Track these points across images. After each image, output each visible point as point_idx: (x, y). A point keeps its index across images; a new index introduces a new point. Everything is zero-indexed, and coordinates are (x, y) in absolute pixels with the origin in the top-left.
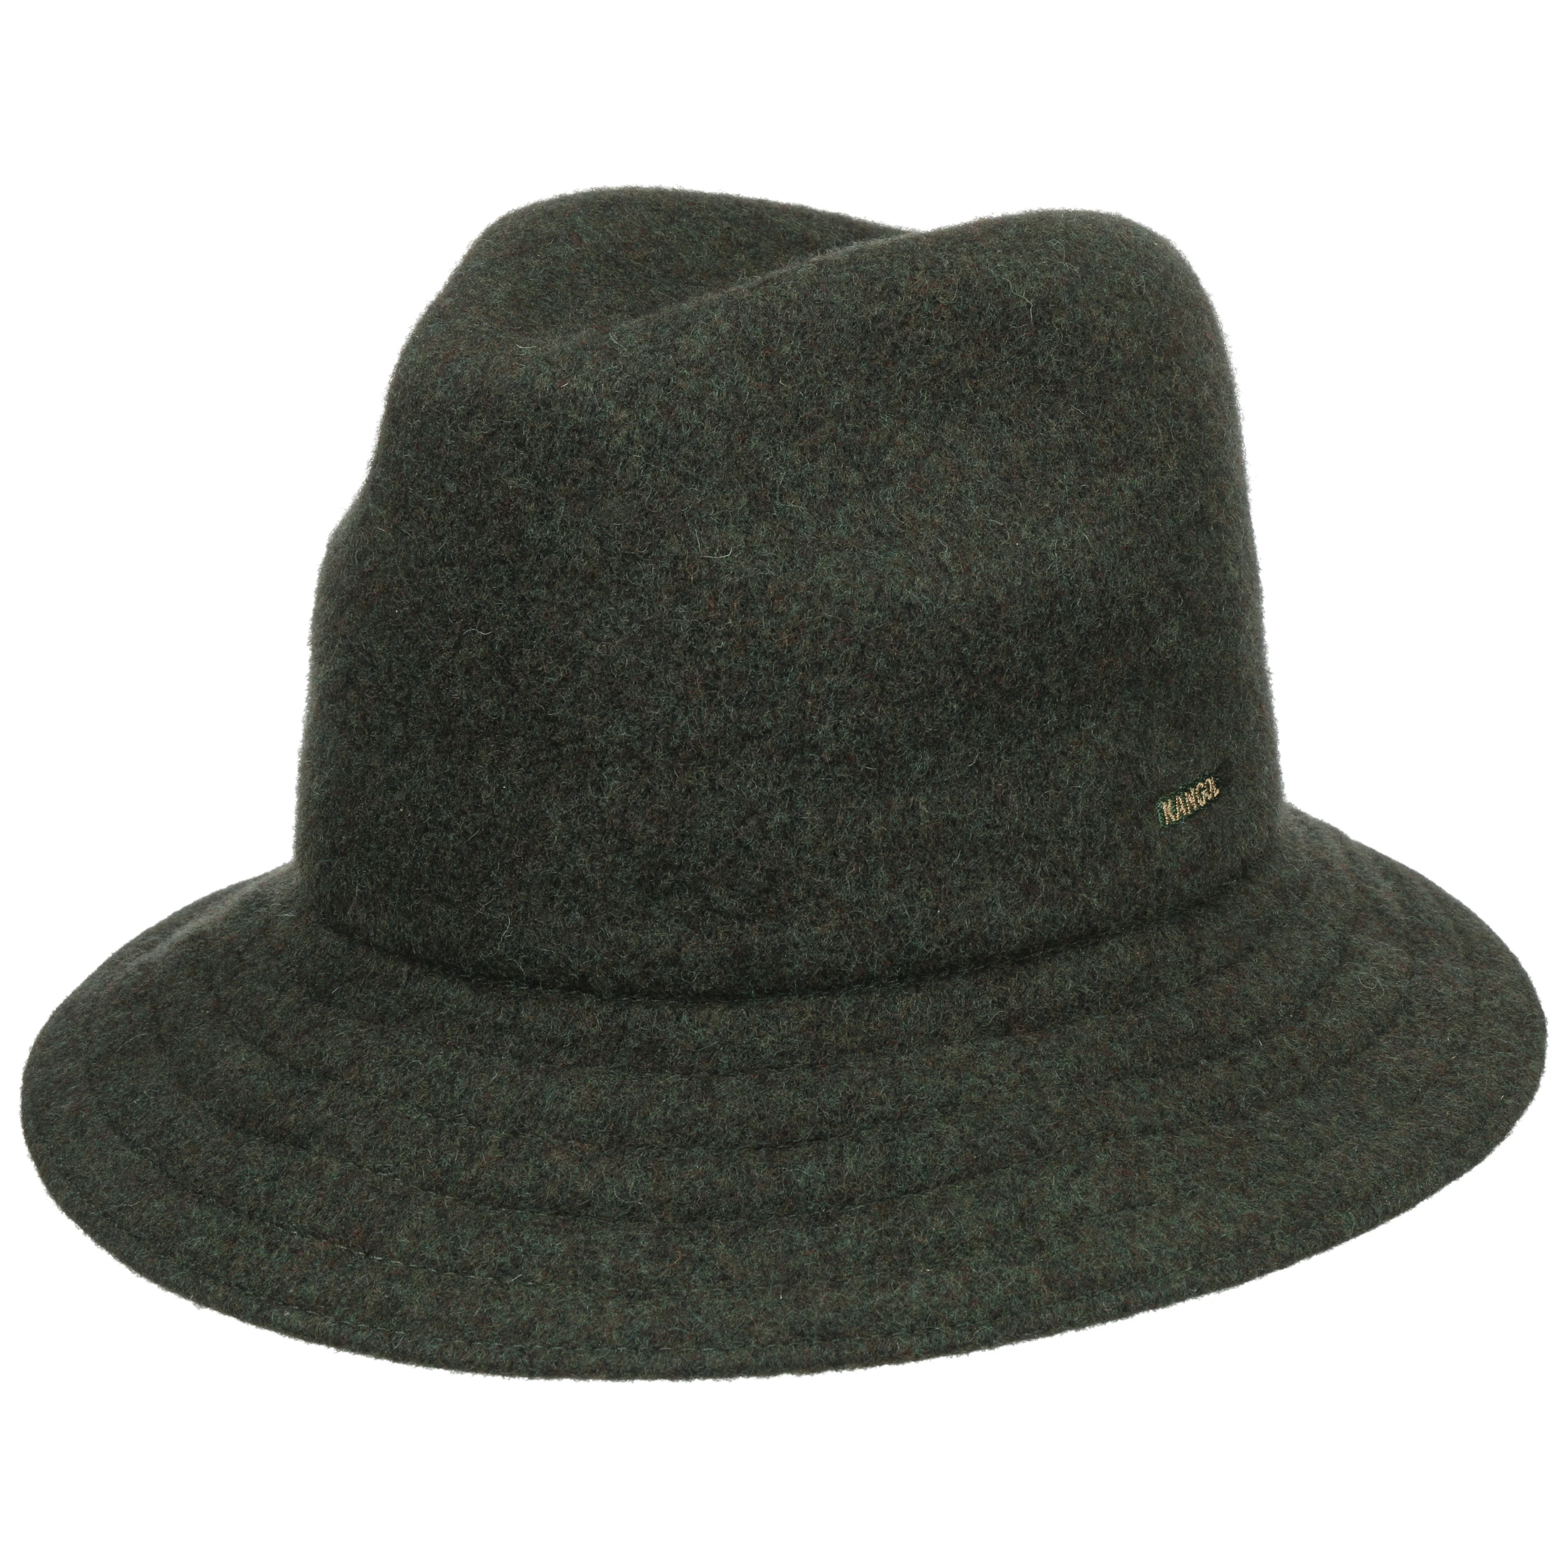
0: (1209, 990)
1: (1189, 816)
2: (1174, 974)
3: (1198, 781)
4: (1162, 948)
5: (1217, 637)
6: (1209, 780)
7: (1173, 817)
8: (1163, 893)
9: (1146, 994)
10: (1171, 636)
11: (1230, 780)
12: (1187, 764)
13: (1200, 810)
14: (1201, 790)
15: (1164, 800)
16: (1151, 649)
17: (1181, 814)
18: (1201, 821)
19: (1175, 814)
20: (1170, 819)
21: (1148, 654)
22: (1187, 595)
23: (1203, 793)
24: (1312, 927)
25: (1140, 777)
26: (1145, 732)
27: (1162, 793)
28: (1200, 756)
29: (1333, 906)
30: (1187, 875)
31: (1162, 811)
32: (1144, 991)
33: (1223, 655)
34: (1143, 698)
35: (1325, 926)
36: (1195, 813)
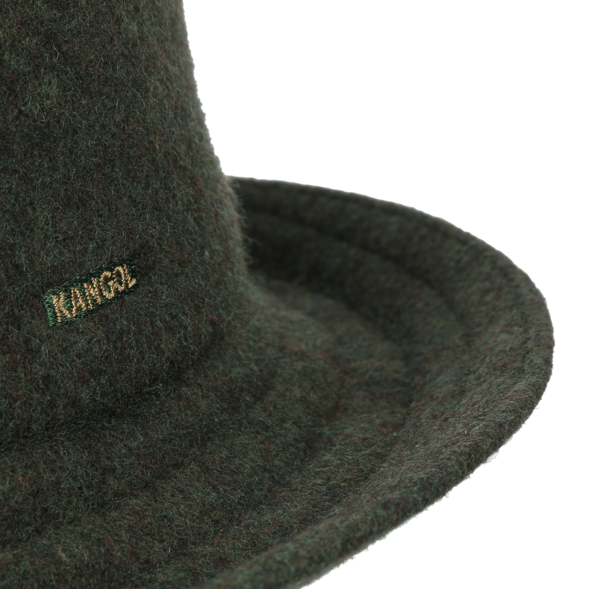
0: (114, 514)
1: (89, 312)
2: (69, 503)
3: (102, 270)
4: (53, 471)
5: (113, 100)
6: (120, 269)
7: (66, 313)
8: (52, 404)
9: (30, 529)
10: (48, 97)
11: (152, 268)
12: (86, 250)
13: (107, 303)
14: (107, 280)
15: (54, 293)
16: (20, 112)
17: (79, 309)
18: (107, 317)
19: (70, 309)
20: (63, 316)
21: (17, 118)
22: (65, 48)
23: (111, 283)
24: (267, 428)
25: (16, 266)
26: (24, 212)
27: (50, 285)
28: (104, 240)
29: (303, 400)
30: (86, 382)
31: (51, 306)
32: (29, 524)
33: (126, 120)
34: (17, 172)
35: (287, 425)
36: (99, 307)
